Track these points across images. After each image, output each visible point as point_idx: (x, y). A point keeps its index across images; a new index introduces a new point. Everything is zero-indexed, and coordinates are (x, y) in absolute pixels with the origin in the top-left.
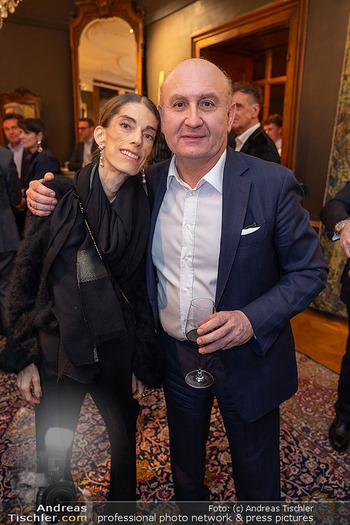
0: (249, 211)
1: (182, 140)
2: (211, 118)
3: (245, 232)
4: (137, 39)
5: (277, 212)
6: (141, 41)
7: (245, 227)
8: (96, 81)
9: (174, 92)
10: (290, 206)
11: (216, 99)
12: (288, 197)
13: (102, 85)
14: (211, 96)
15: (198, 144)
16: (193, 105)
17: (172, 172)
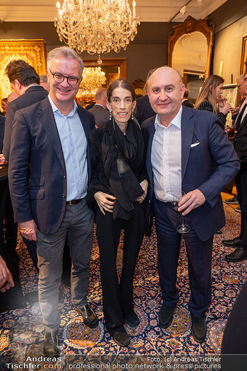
0: (194, 135)
1: (159, 107)
2: (172, 95)
3: (192, 146)
4: (208, 44)
5: (209, 135)
6: (211, 44)
7: (192, 143)
8: (185, 71)
9: (153, 86)
10: (215, 131)
11: (173, 86)
12: (214, 127)
13: (189, 73)
14: (171, 85)
15: (165, 107)
16: (162, 90)
17: (157, 121)
